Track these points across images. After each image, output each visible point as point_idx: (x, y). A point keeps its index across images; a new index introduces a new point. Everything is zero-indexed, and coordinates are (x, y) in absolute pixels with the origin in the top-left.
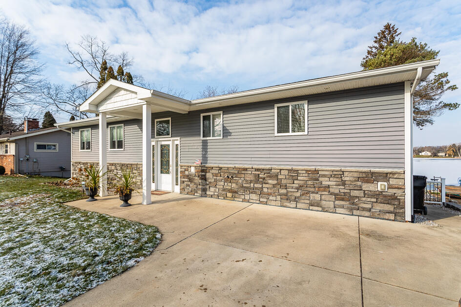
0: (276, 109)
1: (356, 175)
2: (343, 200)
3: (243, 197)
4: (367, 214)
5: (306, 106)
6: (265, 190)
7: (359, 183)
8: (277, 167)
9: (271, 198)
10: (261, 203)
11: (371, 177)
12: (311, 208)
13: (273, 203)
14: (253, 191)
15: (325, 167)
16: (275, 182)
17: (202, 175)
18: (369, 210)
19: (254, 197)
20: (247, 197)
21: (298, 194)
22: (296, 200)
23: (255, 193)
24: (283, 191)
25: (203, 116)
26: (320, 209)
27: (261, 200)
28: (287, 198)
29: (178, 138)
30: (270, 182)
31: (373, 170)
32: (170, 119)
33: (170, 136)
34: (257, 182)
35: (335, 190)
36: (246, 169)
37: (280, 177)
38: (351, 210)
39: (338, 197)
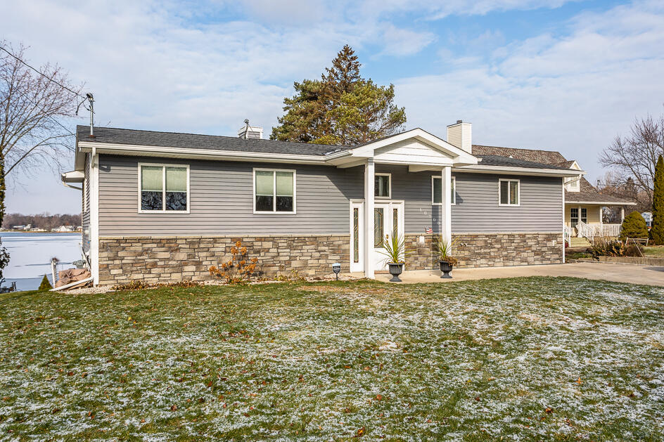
0: (500, 183)
1: (544, 236)
2: (538, 255)
3: (474, 263)
4: (549, 262)
5: (519, 184)
6: (492, 254)
7: (545, 242)
8: (501, 233)
9: (496, 260)
10: (489, 266)
11: (550, 237)
12: (522, 264)
13: (498, 264)
14: (483, 256)
15: (529, 232)
16: (499, 246)
17: (433, 246)
18: (549, 259)
19: (483, 261)
20: (478, 262)
21: (514, 254)
22: (513, 259)
23: (485, 258)
24: (505, 253)
25: (434, 179)
26: (526, 264)
27: (489, 263)
28: (507, 258)
29: (403, 202)
30: (496, 246)
31: (552, 232)
32: (390, 175)
33: (390, 197)
34: (486, 247)
35: (534, 249)
36: (477, 236)
37: (503, 241)
38: (542, 261)
39: (536, 253)
